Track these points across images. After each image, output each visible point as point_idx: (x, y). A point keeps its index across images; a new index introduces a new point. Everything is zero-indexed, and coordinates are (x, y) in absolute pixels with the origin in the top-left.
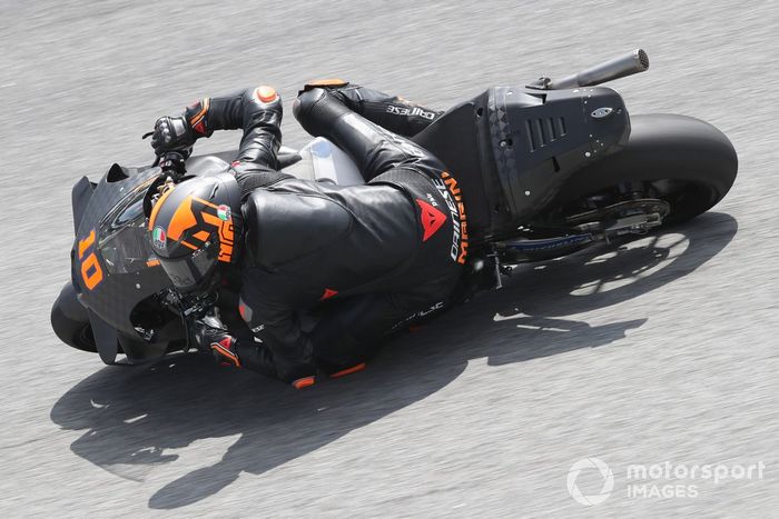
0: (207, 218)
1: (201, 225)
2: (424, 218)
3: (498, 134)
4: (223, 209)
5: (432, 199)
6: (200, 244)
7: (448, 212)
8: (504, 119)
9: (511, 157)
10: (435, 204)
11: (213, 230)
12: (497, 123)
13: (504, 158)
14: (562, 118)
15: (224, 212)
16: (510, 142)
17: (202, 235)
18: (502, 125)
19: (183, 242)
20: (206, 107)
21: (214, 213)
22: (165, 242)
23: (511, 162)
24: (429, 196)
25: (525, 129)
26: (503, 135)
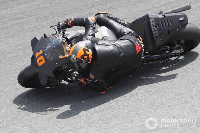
0: (87, 52)
1: (86, 54)
2: (137, 48)
3: (153, 25)
4: (90, 50)
5: (138, 43)
6: (85, 59)
7: (141, 46)
8: (154, 21)
9: (157, 30)
10: (138, 44)
11: (88, 55)
12: (152, 22)
13: (155, 31)
14: (171, 21)
15: (90, 51)
16: (156, 27)
17: (86, 57)
18: (154, 22)
19: (81, 59)
20: (73, 19)
21: (88, 51)
22: (75, 59)
23: (157, 32)
24: (137, 42)
25: (160, 24)
26: (154, 25)
